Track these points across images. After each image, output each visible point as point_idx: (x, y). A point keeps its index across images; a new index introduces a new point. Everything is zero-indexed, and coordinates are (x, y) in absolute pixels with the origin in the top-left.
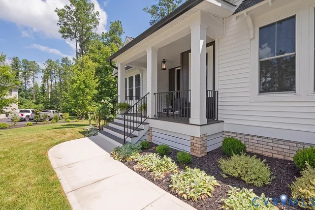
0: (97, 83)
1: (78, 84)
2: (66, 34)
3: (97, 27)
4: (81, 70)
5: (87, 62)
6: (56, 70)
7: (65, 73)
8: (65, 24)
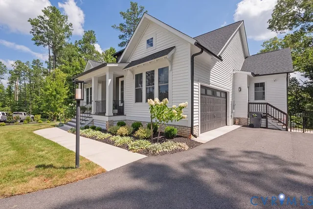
0: (67, 90)
1: (51, 92)
2: (38, 41)
3: (70, 37)
4: (53, 80)
5: (58, 74)
6: (26, 71)
7: (36, 76)
8: (39, 32)
